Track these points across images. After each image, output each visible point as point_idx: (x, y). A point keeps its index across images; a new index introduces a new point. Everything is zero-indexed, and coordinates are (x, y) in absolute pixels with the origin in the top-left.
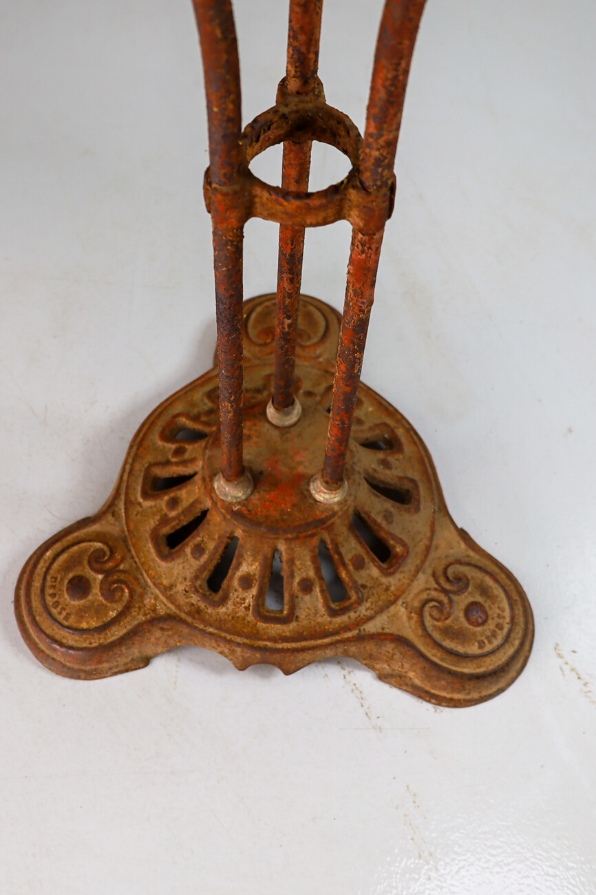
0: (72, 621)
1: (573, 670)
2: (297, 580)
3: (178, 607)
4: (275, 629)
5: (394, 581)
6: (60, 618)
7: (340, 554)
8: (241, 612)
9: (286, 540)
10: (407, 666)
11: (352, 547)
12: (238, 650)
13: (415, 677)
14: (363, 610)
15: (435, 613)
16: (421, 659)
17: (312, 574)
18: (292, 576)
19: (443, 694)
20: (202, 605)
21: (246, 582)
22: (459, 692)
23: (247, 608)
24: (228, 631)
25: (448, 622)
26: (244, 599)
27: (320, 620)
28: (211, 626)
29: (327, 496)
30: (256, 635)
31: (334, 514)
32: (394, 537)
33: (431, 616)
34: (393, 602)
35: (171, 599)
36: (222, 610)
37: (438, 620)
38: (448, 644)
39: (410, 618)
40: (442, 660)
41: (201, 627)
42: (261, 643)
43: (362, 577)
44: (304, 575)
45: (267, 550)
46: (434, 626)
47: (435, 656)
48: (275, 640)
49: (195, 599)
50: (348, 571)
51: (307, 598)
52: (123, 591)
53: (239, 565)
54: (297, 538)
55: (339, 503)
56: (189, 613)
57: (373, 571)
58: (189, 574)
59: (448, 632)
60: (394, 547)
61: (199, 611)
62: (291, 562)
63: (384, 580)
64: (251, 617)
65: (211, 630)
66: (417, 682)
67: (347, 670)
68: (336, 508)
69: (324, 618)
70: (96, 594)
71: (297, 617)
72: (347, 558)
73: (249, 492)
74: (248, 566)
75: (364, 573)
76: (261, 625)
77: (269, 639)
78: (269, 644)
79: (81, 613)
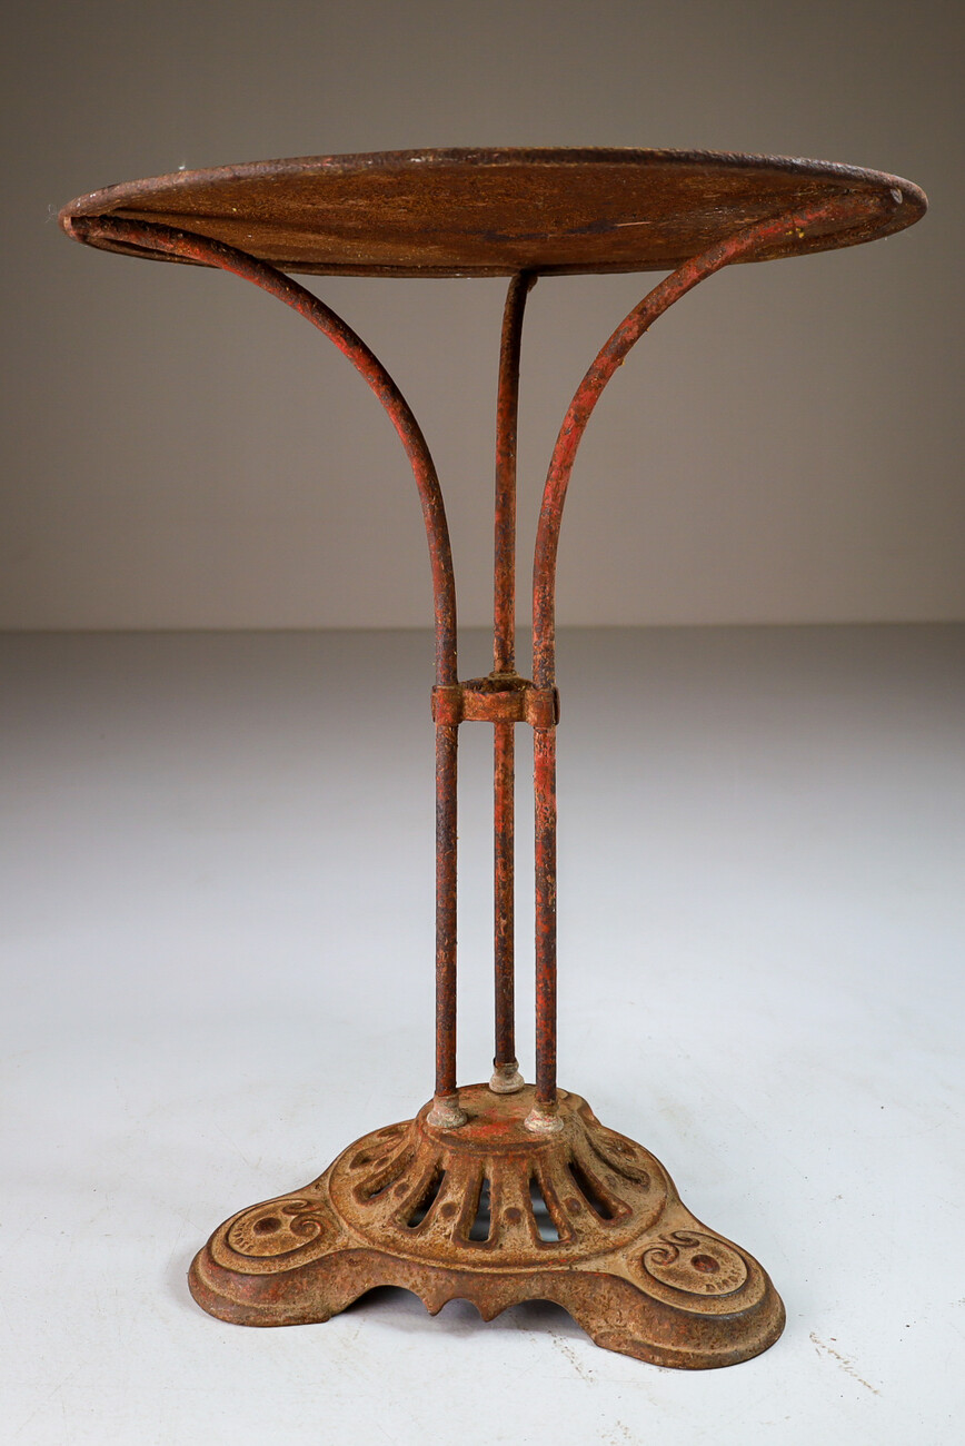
0: (253, 1252)
1: (830, 1352)
2: (505, 1208)
3: (372, 1240)
4: (476, 1254)
5: (615, 1235)
6: (242, 1251)
7: (553, 1192)
8: (440, 1240)
9: (495, 1157)
10: (625, 1314)
11: (566, 1190)
12: (432, 1275)
13: (635, 1331)
14: (576, 1250)
15: (658, 1258)
16: (640, 1298)
17: (520, 1206)
18: (499, 1203)
19: (668, 1347)
20: (398, 1236)
21: (449, 1210)
22: (686, 1343)
23: (447, 1237)
24: (424, 1257)
25: (671, 1266)
26: (445, 1229)
27: (526, 1250)
28: (405, 1252)
29: (540, 1123)
30: (455, 1260)
31: (547, 1142)
32: (617, 1199)
33: (652, 1259)
34: (613, 1251)
35: (365, 1235)
36: (420, 1240)
37: (660, 1263)
38: (670, 1283)
39: (629, 1265)
40: (664, 1298)
41: (395, 1254)
42: (458, 1267)
43: (578, 1223)
44: (512, 1205)
45: (474, 1172)
46: (657, 1270)
47: (655, 1293)
48: (474, 1265)
49: (391, 1231)
50: (561, 1211)
51: (514, 1230)
52: (315, 1227)
53: (444, 1193)
54: (506, 1156)
55: (552, 1133)
56: (384, 1244)
57: (590, 1220)
58: (388, 1213)
59: (670, 1273)
60: (617, 1209)
61: (394, 1241)
62: (499, 1187)
63: (604, 1232)
64: (450, 1244)
65: (405, 1256)
66: (638, 1336)
67: (559, 1337)
68: (549, 1137)
69: (532, 1251)
70: (285, 1230)
71: (501, 1245)
72: (561, 1200)
73: (461, 1120)
74: (454, 1195)
75: (580, 1220)
76: (461, 1252)
77: (467, 1263)
78: (467, 1268)
79: (264, 1245)
